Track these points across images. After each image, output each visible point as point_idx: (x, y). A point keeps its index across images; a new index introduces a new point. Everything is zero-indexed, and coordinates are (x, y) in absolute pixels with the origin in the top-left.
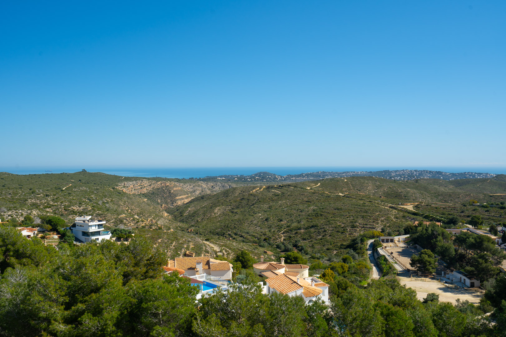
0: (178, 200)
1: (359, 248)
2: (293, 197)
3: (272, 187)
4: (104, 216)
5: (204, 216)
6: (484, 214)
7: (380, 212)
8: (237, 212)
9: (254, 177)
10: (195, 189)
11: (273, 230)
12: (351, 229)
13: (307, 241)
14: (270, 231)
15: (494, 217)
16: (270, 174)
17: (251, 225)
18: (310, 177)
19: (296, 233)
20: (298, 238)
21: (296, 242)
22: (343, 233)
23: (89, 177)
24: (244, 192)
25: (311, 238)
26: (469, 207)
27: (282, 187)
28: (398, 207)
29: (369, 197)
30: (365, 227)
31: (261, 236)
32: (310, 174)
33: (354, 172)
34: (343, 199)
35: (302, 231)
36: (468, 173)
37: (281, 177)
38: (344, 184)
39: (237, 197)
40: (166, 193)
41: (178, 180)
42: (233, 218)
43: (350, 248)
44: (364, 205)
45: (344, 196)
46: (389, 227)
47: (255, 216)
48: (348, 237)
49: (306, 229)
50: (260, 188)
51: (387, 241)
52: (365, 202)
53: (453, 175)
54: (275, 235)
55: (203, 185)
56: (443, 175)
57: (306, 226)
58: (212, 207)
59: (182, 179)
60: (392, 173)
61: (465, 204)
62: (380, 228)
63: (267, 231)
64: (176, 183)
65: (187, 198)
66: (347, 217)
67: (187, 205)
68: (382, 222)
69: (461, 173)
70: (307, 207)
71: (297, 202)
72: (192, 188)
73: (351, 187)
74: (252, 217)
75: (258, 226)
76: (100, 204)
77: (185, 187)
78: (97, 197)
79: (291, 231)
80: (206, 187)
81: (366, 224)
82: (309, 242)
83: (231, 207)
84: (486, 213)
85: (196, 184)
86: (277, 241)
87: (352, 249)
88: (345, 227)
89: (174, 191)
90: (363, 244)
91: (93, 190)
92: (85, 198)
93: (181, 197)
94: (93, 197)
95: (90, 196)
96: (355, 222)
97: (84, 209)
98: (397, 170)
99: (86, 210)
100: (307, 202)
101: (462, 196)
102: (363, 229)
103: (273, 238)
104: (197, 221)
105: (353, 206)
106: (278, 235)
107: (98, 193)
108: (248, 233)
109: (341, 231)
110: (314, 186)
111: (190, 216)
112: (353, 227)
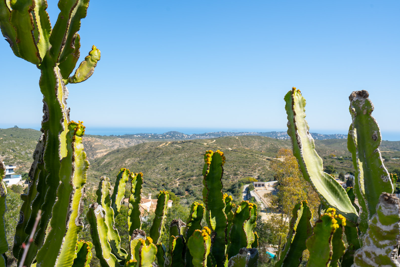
0: (98, 153)
1: (237, 191)
2: (190, 150)
3: (176, 143)
4: (24, 164)
5: (116, 166)
6: (339, 165)
7: (258, 163)
8: (143, 162)
9: (165, 136)
10: (114, 144)
11: (170, 178)
12: (234, 176)
13: (197, 186)
14: (168, 178)
15: (346, 167)
16: (179, 133)
17: (153, 173)
18: (211, 136)
19: (189, 180)
20: (191, 183)
21: (188, 186)
22: (226, 179)
23: (20, 132)
24: (152, 147)
25: (201, 184)
26: (328, 160)
27: (184, 142)
28: (273, 159)
29: (252, 151)
30: (245, 175)
31: (161, 182)
32: (212, 134)
33: (248, 133)
34: (231, 152)
35: (194, 178)
36: (338, 135)
37: (188, 135)
38: (235, 141)
39: (145, 150)
40: (88, 147)
41: (100, 137)
42: (139, 168)
43: (230, 192)
44: (246, 157)
45: (232, 150)
46: (264, 175)
47: (157, 166)
48: (230, 183)
49: (197, 176)
50: (166, 144)
51: (259, 186)
52: (248, 155)
53: (326, 136)
54: (171, 182)
55: (120, 141)
56: (318, 136)
57: (198, 174)
58: (124, 159)
59: (104, 136)
60: (278, 134)
61: (325, 157)
62: (257, 175)
63: (166, 178)
64: (97, 139)
65: (106, 151)
66: (231, 167)
67: (104, 157)
68: (259, 171)
69: (332, 135)
70: (200, 159)
71: (194, 154)
72: (111, 143)
73: (241, 144)
74: (155, 167)
75: (159, 174)
76: (23, 154)
77: (105, 142)
78: (21, 148)
79: (185, 178)
80: (124, 143)
81: (246, 173)
82: (199, 187)
83: (140, 159)
84: (341, 165)
85: (115, 140)
86: (173, 186)
87: (231, 192)
88: (229, 174)
89: (95, 145)
90: (240, 188)
91: (20, 143)
92: (9, 149)
93: (100, 151)
94: (17, 148)
95: (14, 147)
96: (237, 171)
97: (6, 158)
98: (282, 132)
99: (8, 159)
100: (202, 154)
101: (328, 152)
102: (243, 176)
103: (170, 184)
104: (110, 170)
105: (237, 158)
106: (175, 181)
107: (23, 145)
108: (150, 180)
109: (225, 178)
110: (210, 142)
111: (105, 166)
112: (235, 175)
